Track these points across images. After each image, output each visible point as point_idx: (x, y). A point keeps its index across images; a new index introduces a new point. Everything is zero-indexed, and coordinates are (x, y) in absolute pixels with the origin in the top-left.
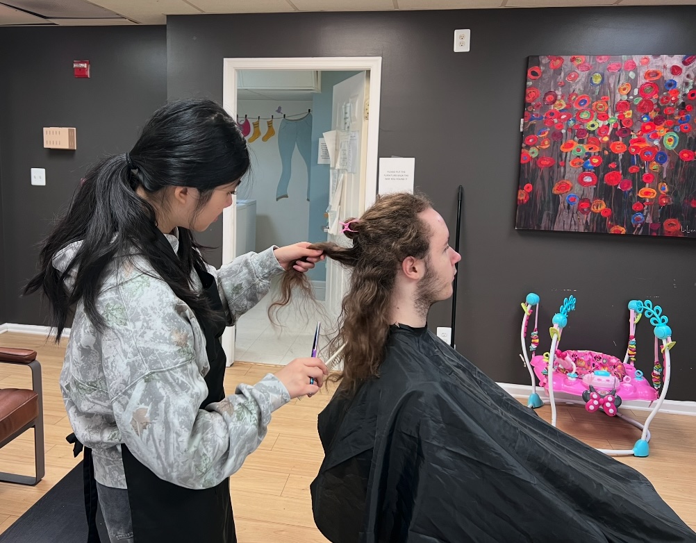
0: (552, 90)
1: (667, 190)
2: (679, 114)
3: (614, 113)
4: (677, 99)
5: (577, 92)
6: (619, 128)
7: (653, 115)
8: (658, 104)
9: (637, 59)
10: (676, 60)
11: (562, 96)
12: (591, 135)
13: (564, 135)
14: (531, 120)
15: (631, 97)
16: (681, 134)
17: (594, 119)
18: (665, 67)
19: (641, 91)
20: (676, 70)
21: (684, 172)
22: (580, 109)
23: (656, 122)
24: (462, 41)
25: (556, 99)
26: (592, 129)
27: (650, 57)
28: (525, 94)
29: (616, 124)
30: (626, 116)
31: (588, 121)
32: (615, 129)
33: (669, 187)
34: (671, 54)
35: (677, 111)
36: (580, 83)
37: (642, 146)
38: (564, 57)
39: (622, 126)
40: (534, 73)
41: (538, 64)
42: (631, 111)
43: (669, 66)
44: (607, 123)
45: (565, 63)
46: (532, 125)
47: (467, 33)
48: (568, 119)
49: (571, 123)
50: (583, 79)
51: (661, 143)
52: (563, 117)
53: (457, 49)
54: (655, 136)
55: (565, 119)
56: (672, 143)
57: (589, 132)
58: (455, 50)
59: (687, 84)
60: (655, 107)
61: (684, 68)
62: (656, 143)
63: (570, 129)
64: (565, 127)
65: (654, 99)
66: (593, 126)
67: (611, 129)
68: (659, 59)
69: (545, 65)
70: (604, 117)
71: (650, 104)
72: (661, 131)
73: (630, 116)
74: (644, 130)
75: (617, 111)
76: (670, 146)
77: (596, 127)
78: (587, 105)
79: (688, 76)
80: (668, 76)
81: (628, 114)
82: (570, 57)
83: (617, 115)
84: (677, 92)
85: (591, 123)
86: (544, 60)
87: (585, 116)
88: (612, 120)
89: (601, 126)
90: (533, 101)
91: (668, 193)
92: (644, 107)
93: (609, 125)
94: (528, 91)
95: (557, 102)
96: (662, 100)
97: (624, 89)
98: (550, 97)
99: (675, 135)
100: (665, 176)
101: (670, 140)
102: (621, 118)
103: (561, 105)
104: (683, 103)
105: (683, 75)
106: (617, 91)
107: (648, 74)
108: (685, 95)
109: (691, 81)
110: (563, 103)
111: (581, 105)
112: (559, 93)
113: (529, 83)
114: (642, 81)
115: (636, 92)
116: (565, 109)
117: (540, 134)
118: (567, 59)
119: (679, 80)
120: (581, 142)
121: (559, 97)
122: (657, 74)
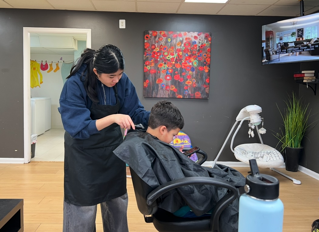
0: (154, 44)
1: (195, 81)
2: (198, 54)
3: (176, 53)
4: (197, 48)
5: (163, 45)
6: (178, 58)
7: (189, 54)
8: (190, 50)
9: (182, 33)
10: (196, 34)
11: (158, 46)
12: (169, 61)
13: (159, 61)
14: (147, 55)
15: (181, 47)
16: (199, 61)
17: (169, 55)
18: (192, 36)
19: (185, 45)
20: (195, 37)
21: (200, 74)
22: (164, 51)
23: (190, 56)
24: (122, 24)
25: (155, 47)
26: (168, 59)
27: (187, 32)
28: (144, 46)
29: (177, 57)
30: (180, 54)
31: (167, 56)
32: (176, 59)
33: (196, 80)
34: (194, 32)
35: (197, 52)
36: (164, 41)
37: (186, 65)
38: (157, 31)
39: (179, 58)
40: (147, 37)
41: (148, 34)
42: (181, 52)
43: (193, 36)
44: (173, 56)
45: (158, 34)
46: (147, 57)
47: (124, 21)
48: (160, 55)
49: (161, 56)
50: (165, 40)
51: (192, 64)
52: (158, 54)
53: (121, 27)
54: (190, 61)
55: (159, 55)
56: (196, 64)
57: (168, 60)
58: (120, 27)
59: (200, 43)
60: (190, 51)
61: (198, 37)
62: (191, 64)
63: (161, 59)
64: (159, 58)
65: (189, 48)
66: (169, 58)
67: (175, 59)
68: (190, 33)
69: (151, 34)
70: (172, 54)
71: (188, 50)
72: (192, 60)
73: (181, 54)
74: (186, 59)
75: (177, 52)
76: (195, 65)
77: (170, 58)
78: (166, 50)
79: (200, 40)
80: (193, 40)
81: (181, 53)
82: (159, 32)
83: (177, 53)
84: (196, 45)
85: (168, 57)
86: (151, 32)
87: (166, 54)
88: (175, 55)
89: (171, 58)
90: (147, 48)
91: (196, 82)
92: (186, 51)
93: (174, 57)
94: (145, 44)
95: (156, 49)
96: (192, 48)
97: (179, 44)
98: (153, 47)
99: (197, 61)
100: (194, 76)
101: (195, 63)
102: (178, 54)
103: (157, 50)
104: (199, 49)
105: (198, 39)
106: (176, 45)
107: (186, 39)
108: (199, 47)
109: (201, 42)
110: (158, 49)
111: (164, 50)
112: (156, 45)
113: (146, 41)
114: (185, 41)
115: (183, 45)
116: (159, 51)
117: (150, 61)
118: (158, 32)
119: (197, 41)
120: (165, 63)
121: (157, 47)
122: (189, 39)
